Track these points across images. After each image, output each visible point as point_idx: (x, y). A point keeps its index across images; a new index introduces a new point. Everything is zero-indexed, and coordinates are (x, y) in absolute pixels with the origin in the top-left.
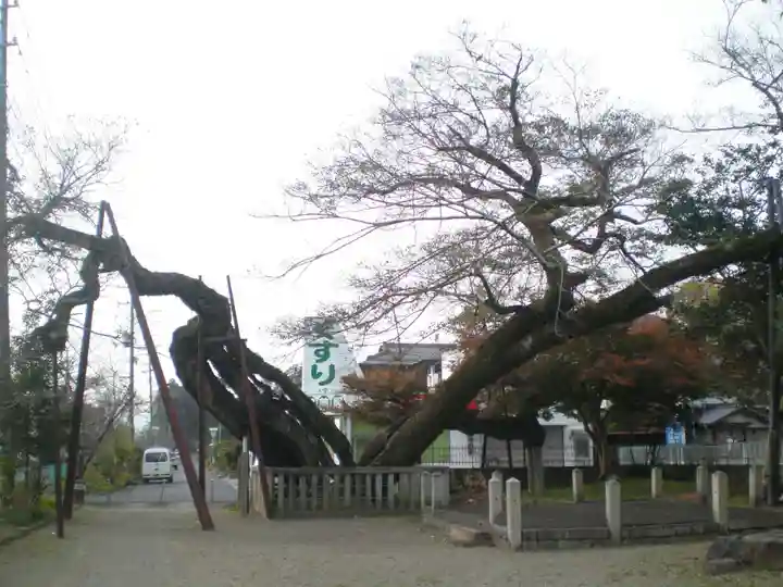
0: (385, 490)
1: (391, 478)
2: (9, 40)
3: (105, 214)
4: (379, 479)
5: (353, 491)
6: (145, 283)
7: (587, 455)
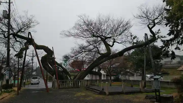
2: (11, 2)
3: (30, 34)
6: (37, 47)
7: (105, 78)
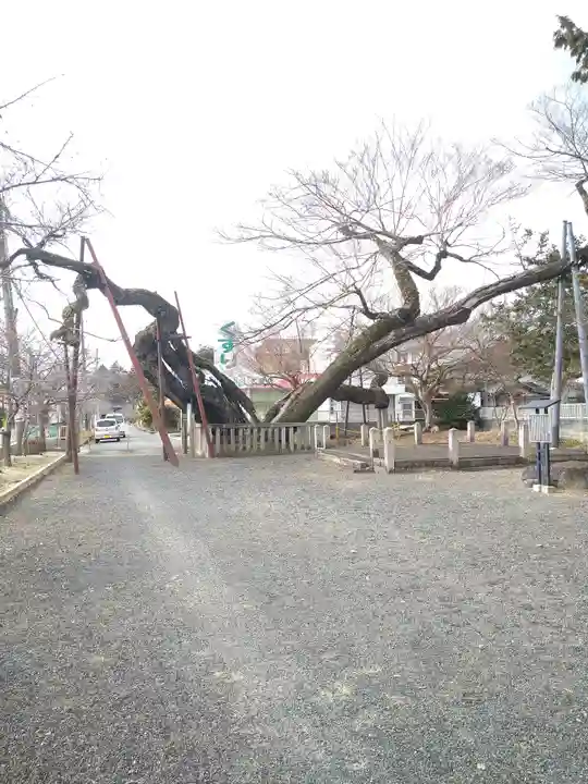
0: (287, 440)
1: (291, 430)
3: (86, 245)
4: (284, 430)
5: (266, 440)
7: (411, 415)
